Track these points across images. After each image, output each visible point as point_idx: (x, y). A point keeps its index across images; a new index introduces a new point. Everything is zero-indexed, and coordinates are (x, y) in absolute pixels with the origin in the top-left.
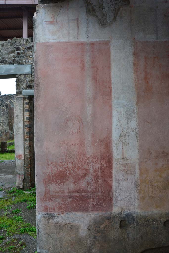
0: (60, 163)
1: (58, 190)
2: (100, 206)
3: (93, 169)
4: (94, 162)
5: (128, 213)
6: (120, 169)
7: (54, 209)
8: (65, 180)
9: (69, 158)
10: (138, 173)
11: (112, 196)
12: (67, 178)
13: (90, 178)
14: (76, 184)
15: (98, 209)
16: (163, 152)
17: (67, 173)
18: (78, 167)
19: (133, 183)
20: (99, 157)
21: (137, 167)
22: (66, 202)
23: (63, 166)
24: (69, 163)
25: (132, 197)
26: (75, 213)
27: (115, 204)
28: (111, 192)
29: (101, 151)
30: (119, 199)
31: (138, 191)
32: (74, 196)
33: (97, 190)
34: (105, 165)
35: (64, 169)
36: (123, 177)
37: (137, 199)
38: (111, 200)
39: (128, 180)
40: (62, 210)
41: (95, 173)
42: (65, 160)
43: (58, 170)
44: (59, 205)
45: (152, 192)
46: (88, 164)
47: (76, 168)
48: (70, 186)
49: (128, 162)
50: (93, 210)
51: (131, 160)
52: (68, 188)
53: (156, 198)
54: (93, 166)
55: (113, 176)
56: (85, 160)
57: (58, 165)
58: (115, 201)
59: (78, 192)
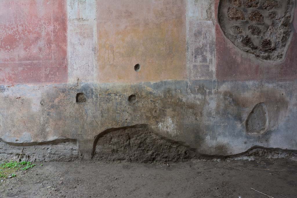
0: (9, 26)
1: (7, 57)
2: (53, 76)
3: (45, 32)
4: (47, 24)
5: (86, 85)
6: (76, 31)
7: (3, 80)
8: (15, 46)
9: (18, 20)
10: (97, 36)
11: (67, 64)
12: (17, 43)
13: (41, 43)
14: (27, 50)
15: (52, 79)
16: (126, 11)
17: (17, 37)
18: (28, 30)
19: (91, 48)
20: (52, 18)
21: (95, 29)
22: (16, 72)
23: (12, 29)
24: (18, 26)
25: (90, 65)
26: (26, 84)
27: (70, 74)
28: (65, 60)
29: (54, 11)
30: (75, 67)
31: (96, 58)
32: (25, 64)
33: (50, 57)
34: (58, 27)
35: (13, 33)
36: (79, 41)
37: (96, 67)
38: (66, 68)
39: (85, 44)
40: (12, 81)
41: (47, 37)
42: (14, 23)
43: (7, 34)
44: (9, 75)
45: (114, 59)
46: (40, 26)
47: (26, 32)
48: (20, 52)
49: (84, 23)
50: (46, 81)
51: (88, 20)
52: (19, 56)
53: (118, 67)
54: (45, 29)
55: (68, 40)
56: (36, 22)
57: (7, 28)
58: (70, 70)
59: (29, 60)
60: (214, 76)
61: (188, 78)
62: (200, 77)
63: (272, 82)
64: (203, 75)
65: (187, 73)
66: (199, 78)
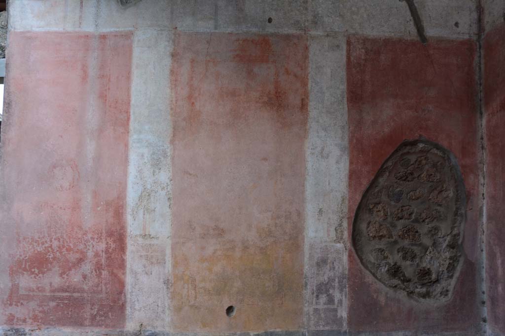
0: (39, 240)
1: (34, 286)
2: (103, 318)
3: (93, 251)
4: (96, 240)
5: (153, 333)
6: (139, 254)
7: (24, 321)
8: (46, 270)
9: (53, 231)
10: (171, 262)
11: (125, 302)
12: (49, 265)
13: (87, 268)
14: (63, 276)
15: (100, 322)
16: (215, 227)
17: (50, 257)
18: (67, 247)
19: (162, 280)
20: (104, 231)
21: (168, 252)
22: (46, 308)
23: (43, 244)
24: (53, 240)
25: (159, 305)
26: (61, 328)
27: (128, 316)
28: (123, 295)
29: (107, 221)
30: (137, 307)
31: (169, 295)
32: (59, 298)
33: (99, 289)
34: (113, 246)
35: (45, 250)
36: (144, 269)
37: (169, 309)
38: (123, 307)
39: (153, 273)
40: (38, 322)
41: (96, 259)
42: (46, 235)
43: (34, 250)
44: (34, 313)
45: (196, 297)
46: (85, 243)
47: (64, 250)
48: (53, 279)
49: (152, 243)
50: (92, 325)
51: (157, 238)
52: (51, 284)
53: (202, 310)
54: (93, 247)
55: (128, 266)
56: (80, 236)
57: (36, 243)
58: (130, 310)
59: (66, 291)
60: (345, 324)
61: (306, 327)
62: (324, 326)
63: (432, 332)
64: (328, 324)
65: (305, 319)
66: (321, 328)
